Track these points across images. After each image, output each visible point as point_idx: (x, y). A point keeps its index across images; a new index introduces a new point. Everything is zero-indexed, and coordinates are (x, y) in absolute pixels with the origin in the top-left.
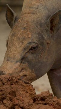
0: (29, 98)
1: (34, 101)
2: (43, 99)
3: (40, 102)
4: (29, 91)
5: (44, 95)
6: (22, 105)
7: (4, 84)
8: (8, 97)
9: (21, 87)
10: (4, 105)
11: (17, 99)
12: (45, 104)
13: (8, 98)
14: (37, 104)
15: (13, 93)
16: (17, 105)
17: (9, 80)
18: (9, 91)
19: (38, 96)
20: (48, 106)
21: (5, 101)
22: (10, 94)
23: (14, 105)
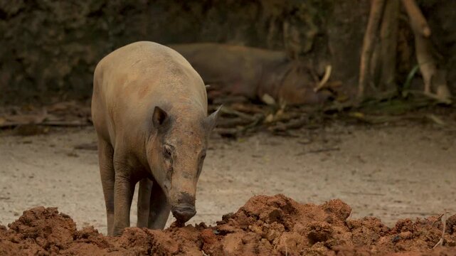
0: (69, 234)
1: (75, 239)
2: (85, 236)
3: (82, 239)
4: (68, 227)
5: (87, 231)
6: (59, 244)
7: (37, 218)
8: (43, 233)
9: (59, 221)
10: (37, 243)
11: (53, 236)
12: (88, 242)
13: (42, 235)
14: (78, 242)
15: (49, 229)
16: (53, 243)
17: (44, 213)
18: (44, 227)
19: (80, 233)
20: (91, 244)
21: (38, 239)
22: (44, 230)
23: (50, 244)
